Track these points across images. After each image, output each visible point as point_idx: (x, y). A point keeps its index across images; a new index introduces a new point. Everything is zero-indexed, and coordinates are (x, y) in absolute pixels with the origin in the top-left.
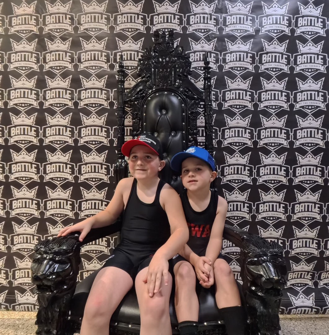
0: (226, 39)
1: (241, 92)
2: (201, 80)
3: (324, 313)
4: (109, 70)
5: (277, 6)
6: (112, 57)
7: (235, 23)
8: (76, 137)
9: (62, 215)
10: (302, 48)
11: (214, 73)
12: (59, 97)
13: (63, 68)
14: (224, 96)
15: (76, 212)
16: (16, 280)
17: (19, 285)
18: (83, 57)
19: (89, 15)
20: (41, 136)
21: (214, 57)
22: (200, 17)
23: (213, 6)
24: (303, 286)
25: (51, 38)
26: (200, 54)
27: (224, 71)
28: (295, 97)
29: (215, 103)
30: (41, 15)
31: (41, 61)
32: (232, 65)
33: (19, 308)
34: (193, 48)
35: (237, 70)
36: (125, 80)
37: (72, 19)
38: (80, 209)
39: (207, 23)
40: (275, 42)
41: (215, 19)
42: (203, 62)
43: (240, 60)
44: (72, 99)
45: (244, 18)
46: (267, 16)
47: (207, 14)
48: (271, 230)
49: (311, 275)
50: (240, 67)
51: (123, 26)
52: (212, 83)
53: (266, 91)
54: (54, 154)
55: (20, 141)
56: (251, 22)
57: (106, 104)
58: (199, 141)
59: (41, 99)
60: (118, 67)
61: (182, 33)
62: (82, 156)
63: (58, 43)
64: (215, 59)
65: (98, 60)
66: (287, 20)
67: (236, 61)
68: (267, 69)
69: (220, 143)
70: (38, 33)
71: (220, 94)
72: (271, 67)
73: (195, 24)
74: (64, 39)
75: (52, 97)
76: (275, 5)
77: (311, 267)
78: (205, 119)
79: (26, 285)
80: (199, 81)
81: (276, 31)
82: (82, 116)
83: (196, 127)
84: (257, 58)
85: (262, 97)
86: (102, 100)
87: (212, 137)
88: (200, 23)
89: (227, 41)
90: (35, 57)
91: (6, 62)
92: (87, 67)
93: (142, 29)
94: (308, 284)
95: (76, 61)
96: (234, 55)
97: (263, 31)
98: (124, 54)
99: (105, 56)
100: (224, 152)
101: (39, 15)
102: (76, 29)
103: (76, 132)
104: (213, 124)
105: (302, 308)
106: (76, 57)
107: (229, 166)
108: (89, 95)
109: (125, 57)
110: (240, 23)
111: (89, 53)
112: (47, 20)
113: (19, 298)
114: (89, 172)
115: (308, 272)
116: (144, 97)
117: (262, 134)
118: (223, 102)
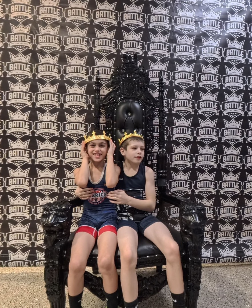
0: (175, 62)
1: (186, 101)
2: (157, 91)
3: (243, 261)
4: (88, 81)
5: (212, 40)
6: (90, 71)
7: (182, 50)
8: (61, 130)
9: (49, 190)
10: (229, 72)
11: (166, 87)
12: (48, 99)
13: (52, 77)
14: (173, 103)
15: (61, 188)
16: (10, 241)
17: (12, 246)
18: (68, 69)
19: (74, 38)
20: (33, 129)
21: (167, 75)
22: (157, 45)
23: (167, 37)
24: (229, 242)
25: (43, 53)
26: (156, 72)
27: (173, 85)
28: (223, 106)
29: (166, 109)
30: (34, 35)
31: (34, 71)
32: (179, 81)
33: (11, 264)
34: (151, 67)
35: (183, 85)
36: (101, 88)
37: (59, 40)
38: (64, 185)
39: (162, 50)
40: (210, 66)
41: (168, 47)
42: (159, 78)
43: (185, 78)
44: (59, 101)
45: (188, 47)
46: (205, 47)
47: (162, 43)
48: (205, 201)
49: (233, 234)
50: (185, 83)
51: (99, 48)
52: (164, 94)
53: (203, 101)
54: (44, 143)
55: (16, 132)
56: (194, 51)
57: (85, 106)
58: (154, 136)
59: (34, 100)
60: (95, 79)
61: (143, 55)
62: (66, 145)
63: (48, 57)
64: (167, 76)
65: (80, 73)
66: (219, 51)
67: (183, 78)
68: (204, 85)
69: (169, 137)
70: (32, 49)
71: (171, 102)
72: (207, 84)
73: (153, 49)
74: (53, 55)
75: (42, 99)
76: (211, 39)
77: (233, 228)
78: (159, 120)
79: (17, 246)
80: (156, 92)
81: (211, 58)
82: (67, 114)
83: (152, 125)
84: (197, 77)
85: (200, 105)
86: (82, 103)
87: (163, 133)
88: (157, 49)
89: (176, 64)
90: (29, 67)
91: (5, 70)
92: (71, 78)
93: (114, 51)
94: (232, 241)
95: (62, 72)
96: (181, 74)
97: (202, 57)
98: (100, 69)
99: (85, 70)
100: (173, 144)
101: (33, 35)
102: (63, 48)
103: (61, 127)
104: (165, 124)
105: (227, 258)
106: (62, 69)
107: (176, 154)
108: (73, 99)
109: (101, 71)
110: (186, 51)
111: (73, 67)
112: (39, 39)
113: (12, 256)
114: (71, 158)
115: (232, 231)
116: (114, 103)
117: (200, 132)
118: (172, 108)
